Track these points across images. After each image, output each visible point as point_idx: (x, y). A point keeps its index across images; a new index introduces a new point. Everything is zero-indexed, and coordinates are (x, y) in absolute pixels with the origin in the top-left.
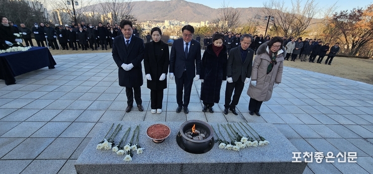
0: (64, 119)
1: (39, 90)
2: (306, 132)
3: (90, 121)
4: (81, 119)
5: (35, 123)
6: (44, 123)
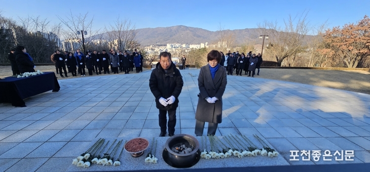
0: (60, 139)
1: (42, 112)
2: (305, 145)
3: (85, 140)
4: (77, 138)
5: (32, 144)
6: (40, 144)
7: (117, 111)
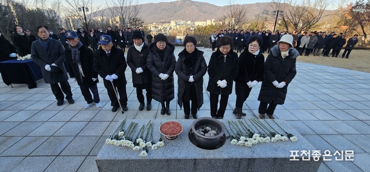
0: (81, 119)
2: (321, 128)
4: (97, 118)
5: (56, 123)
6: (64, 123)
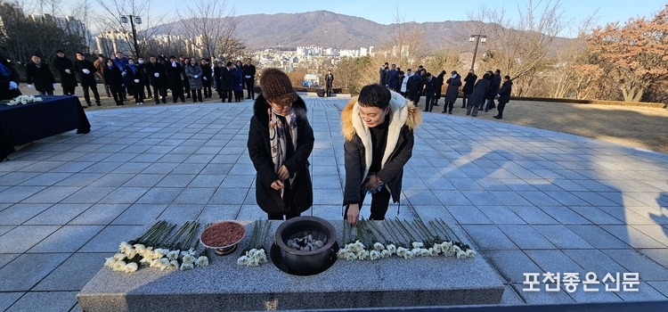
0: (91, 221)
1: (57, 170)
2: (527, 238)
5: (39, 229)
6: (55, 228)
7: (197, 171)
